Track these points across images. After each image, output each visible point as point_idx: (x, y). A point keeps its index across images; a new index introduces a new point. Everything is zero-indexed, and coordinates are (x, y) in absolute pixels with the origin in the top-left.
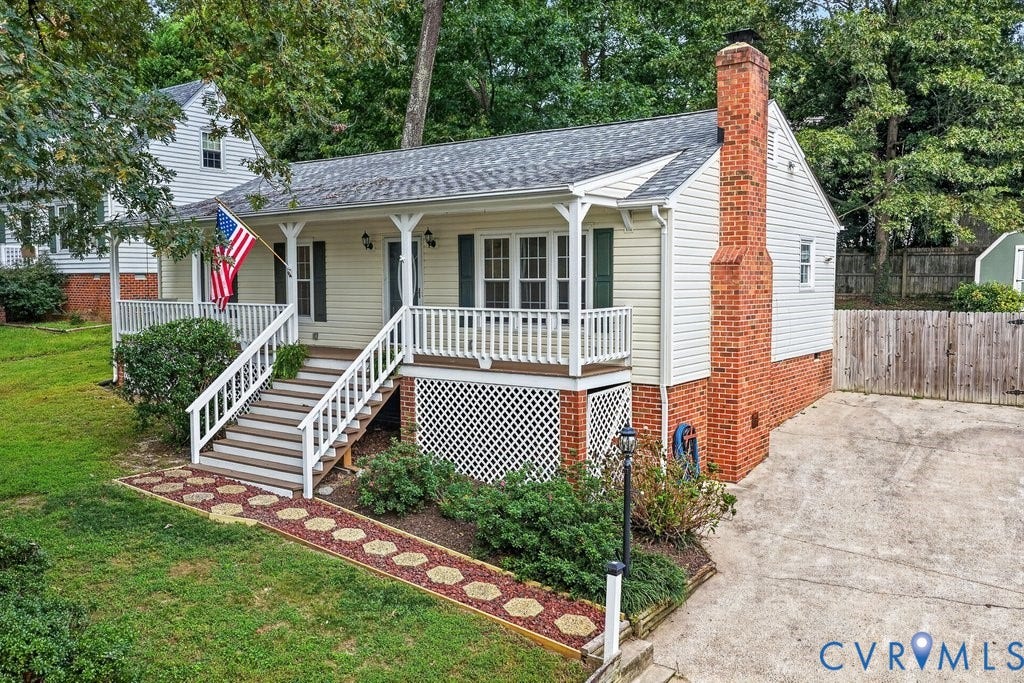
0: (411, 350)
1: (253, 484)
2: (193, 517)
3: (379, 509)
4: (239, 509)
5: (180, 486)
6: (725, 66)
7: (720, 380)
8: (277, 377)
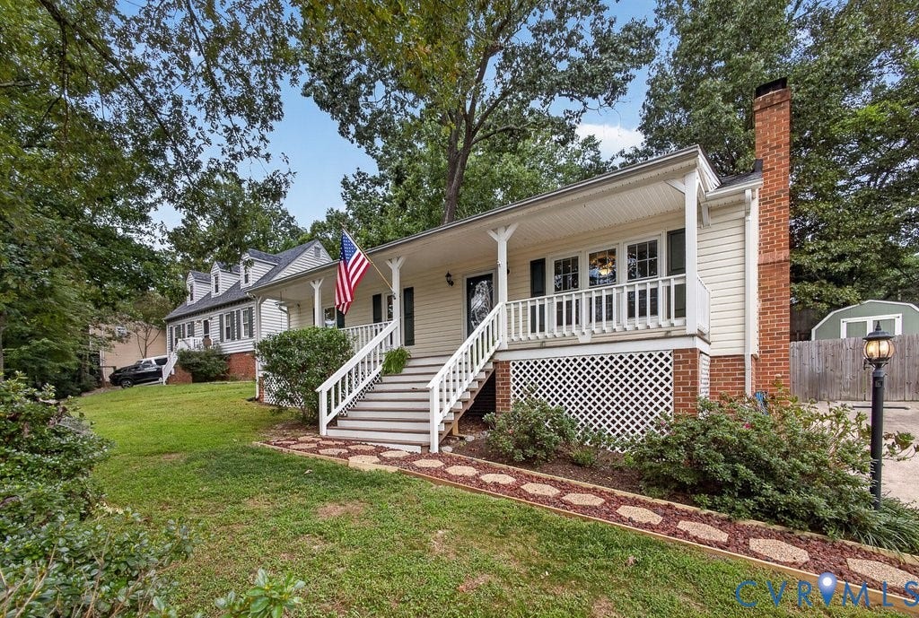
0: (506, 339)
1: (380, 445)
2: (331, 465)
3: (519, 457)
4: (376, 459)
5: (315, 445)
6: (762, 109)
7: (769, 360)
8: (386, 372)
